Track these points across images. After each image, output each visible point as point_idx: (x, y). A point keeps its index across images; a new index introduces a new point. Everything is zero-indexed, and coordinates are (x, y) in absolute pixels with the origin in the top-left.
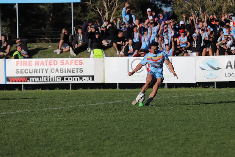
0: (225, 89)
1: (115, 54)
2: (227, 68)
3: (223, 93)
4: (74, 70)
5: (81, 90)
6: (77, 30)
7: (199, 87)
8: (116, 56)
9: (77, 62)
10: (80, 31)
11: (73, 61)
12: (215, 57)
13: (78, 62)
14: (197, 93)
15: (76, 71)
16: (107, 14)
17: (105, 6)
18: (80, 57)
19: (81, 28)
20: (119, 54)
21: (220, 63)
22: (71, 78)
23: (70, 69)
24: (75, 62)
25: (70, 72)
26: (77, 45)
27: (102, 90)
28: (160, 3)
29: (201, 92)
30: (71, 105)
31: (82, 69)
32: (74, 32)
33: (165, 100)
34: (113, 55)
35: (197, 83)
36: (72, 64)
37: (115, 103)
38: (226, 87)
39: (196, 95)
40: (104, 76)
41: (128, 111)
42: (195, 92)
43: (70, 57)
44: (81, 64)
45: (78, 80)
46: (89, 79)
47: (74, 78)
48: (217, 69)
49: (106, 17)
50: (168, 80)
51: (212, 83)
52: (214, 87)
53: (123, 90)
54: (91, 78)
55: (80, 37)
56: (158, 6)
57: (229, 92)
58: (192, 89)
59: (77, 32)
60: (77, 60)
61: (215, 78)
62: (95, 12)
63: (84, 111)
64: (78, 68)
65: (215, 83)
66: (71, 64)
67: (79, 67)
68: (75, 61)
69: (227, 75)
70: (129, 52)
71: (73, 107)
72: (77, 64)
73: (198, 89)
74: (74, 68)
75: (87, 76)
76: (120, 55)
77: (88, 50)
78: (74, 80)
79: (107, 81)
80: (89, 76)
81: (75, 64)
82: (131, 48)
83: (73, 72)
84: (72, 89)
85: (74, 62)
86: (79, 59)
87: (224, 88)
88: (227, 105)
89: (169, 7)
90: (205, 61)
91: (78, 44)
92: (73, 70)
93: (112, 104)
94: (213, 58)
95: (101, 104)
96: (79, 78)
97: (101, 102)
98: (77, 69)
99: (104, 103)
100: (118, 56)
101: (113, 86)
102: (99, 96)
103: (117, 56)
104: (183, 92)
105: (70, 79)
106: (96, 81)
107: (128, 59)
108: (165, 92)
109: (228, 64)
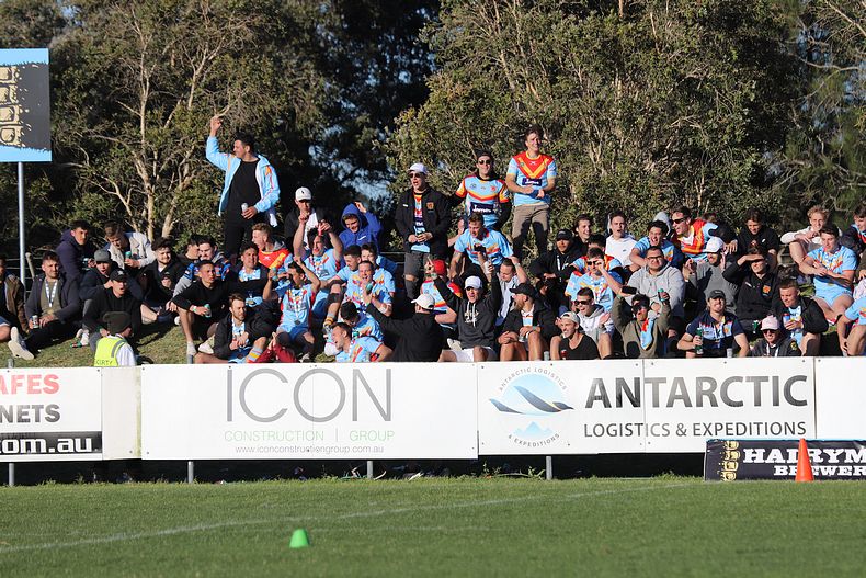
0: (583, 483)
1: (181, 353)
2: (589, 405)
3: (579, 495)
4: (24, 410)
5: (50, 488)
6: (37, 264)
7: (491, 473)
8: (184, 361)
9: (38, 384)
10: (49, 266)
11: (21, 377)
12: (546, 363)
13: (41, 381)
14: (482, 495)
15: (32, 415)
16: (150, 205)
17: (144, 176)
18: (47, 364)
19: (53, 256)
20: (198, 351)
21: (564, 388)
22: (15, 442)
23: (11, 407)
24: (31, 384)
25: (11, 421)
26: (39, 319)
27: (130, 486)
28: (348, 168)
29: (498, 492)
30: (13, 542)
31: (57, 407)
32: (27, 273)
33: (365, 523)
34: (173, 358)
35: (482, 458)
36: (18, 388)
37: (181, 534)
38: (588, 476)
39: (476, 503)
40: (139, 432)
41: (230, 564)
42: (473, 492)
43: (10, 362)
44: (51, 388)
45: (38, 451)
46: (83, 446)
47: (23, 442)
48: (554, 411)
49: (147, 216)
50: (377, 449)
51: (537, 462)
52: (544, 475)
53: (208, 486)
54: (89, 442)
55: (51, 290)
56: (341, 177)
57: (597, 493)
58: (467, 482)
59: (40, 272)
60: (39, 377)
61: (548, 441)
62: (106, 197)
63: (62, 564)
64: (42, 407)
65: (549, 460)
66: (14, 391)
67: (45, 400)
68: (31, 378)
69: (590, 432)
70: (233, 346)
71: (21, 551)
72: (39, 392)
73: (487, 482)
74: (25, 404)
75: (73, 436)
76: (198, 357)
77: (81, 336)
78: (23, 450)
79: (152, 452)
80: (83, 436)
81: (30, 391)
82: (239, 332)
83: (20, 420)
84: (17, 483)
85: (25, 382)
86: (44, 371)
87: (578, 478)
88: (592, 541)
89: (379, 180)
90: (513, 379)
91: (40, 316)
92: (20, 414)
93: (167, 537)
94: (540, 370)
95: (126, 537)
96: (43, 443)
97: (129, 531)
98: (38, 408)
99: (138, 536)
100: (193, 362)
101: (172, 470)
102: (120, 508)
103: (189, 360)
104: (431, 493)
105: (11, 446)
106: (110, 452)
107: (230, 373)
108: (366, 494)
109: (594, 389)
